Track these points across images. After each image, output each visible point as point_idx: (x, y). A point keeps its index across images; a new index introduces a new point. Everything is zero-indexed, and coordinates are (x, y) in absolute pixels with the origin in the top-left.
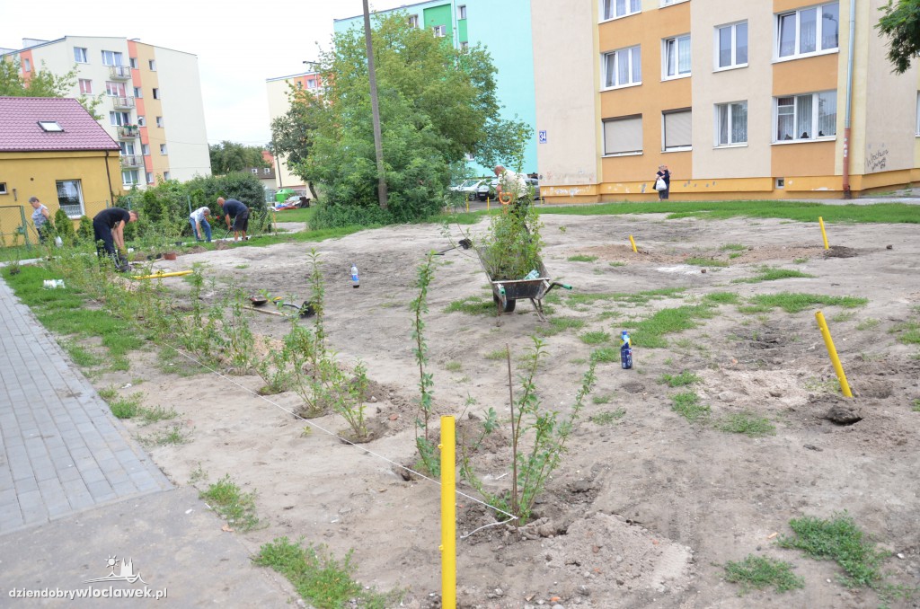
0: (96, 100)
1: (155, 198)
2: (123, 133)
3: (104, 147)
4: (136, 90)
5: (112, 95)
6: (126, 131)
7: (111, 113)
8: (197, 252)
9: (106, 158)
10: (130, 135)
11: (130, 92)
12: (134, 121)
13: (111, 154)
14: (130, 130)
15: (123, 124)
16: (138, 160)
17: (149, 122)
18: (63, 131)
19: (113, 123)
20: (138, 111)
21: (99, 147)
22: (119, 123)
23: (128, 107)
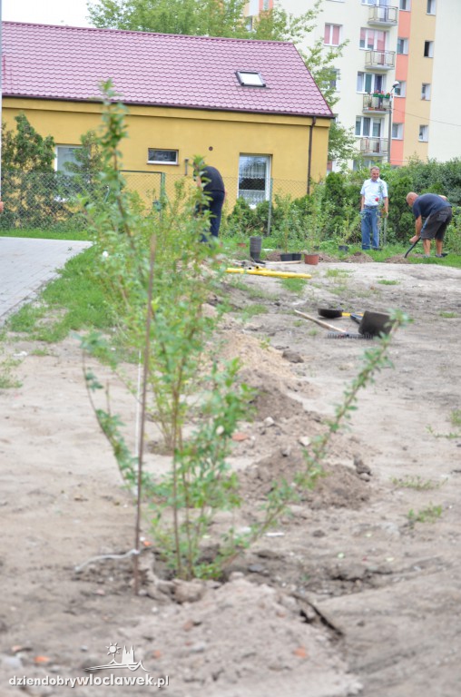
0: (334, 52)
1: (341, 183)
2: (370, 105)
3: (311, 111)
4: (402, 42)
5: (366, 48)
6: (375, 101)
7: (360, 74)
8: (357, 261)
9: (311, 127)
10: (379, 108)
11: (392, 45)
12: (388, 87)
13: (319, 123)
14: (381, 100)
15: (372, 92)
16: (384, 146)
17: (412, 90)
18: (264, 86)
19: (359, 88)
20: (397, 72)
21: (305, 111)
22: (368, 89)
23: (385, 67)
